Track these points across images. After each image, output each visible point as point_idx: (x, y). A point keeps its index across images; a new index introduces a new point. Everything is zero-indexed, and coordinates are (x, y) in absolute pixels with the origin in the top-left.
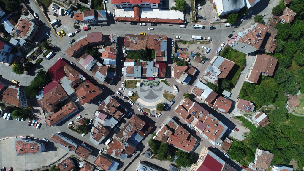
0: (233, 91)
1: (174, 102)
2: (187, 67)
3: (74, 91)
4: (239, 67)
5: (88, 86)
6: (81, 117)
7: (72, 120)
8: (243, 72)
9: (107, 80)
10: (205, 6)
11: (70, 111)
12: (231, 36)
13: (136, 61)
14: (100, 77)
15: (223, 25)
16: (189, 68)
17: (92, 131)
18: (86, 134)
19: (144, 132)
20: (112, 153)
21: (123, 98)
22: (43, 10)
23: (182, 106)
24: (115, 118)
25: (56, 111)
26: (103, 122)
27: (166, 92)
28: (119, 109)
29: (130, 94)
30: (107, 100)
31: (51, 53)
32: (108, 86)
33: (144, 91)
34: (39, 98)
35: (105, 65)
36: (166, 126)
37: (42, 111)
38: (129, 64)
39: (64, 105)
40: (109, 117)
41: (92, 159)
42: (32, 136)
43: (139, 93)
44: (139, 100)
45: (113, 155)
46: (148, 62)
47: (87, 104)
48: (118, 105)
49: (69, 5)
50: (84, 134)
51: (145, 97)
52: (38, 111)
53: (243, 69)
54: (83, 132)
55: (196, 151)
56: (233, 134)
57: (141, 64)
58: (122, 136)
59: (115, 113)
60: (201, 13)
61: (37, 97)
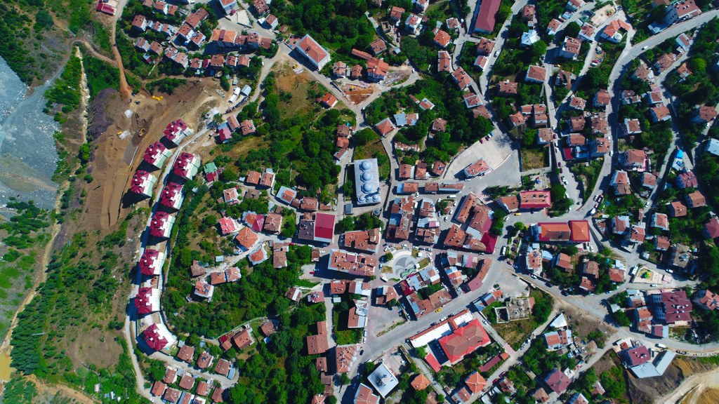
0: (332, 305)
1: (380, 267)
2: (387, 301)
3: (467, 232)
4: (338, 330)
5: (457, 242)
6: (450, 214)
7: (456, 207)
8: (331, 328)
9: (445, 255)
10: (399, 367)
11: (461, 214)
12: (361, 353)
13: (431, 283)
14: (452, 254)
15: (374, 359)
16: (384, 301)
17: (434, 208)
18: (437, 203)
19: (392, 229)
20: (409, 199)
21: (425, 248)
22: (532, 285)
23: (372, 267)
24: (422, 228)
25: (473, 208)
26: (430, 220)
27: (391, 272)
28: (422, 237)
29: (420, 254)
30: (436, 239)
31: (504, 253)
32: (442, 251)
33: (410, 263)
34: (491, 212)
35: (454, 266)
36: (376, 244)
37: (484, 202)
38: (435, 278)
39: (469, 216)
40: (427, 226)
41: (422, 184)
42: (481, 178)
43: (413, 259)
44: (409, 253)
45: (406, 197)
46: (420, 288)
47: (451, 227)
48: (425, 239)
49: (513, 300)
50: (439, 201)
51: (406, 258)
52: (487, 200)
53: (333, 331)
54: (440, 203)
55: (338, 236)
56: (312, 268)
57: (425, 283)
58: (408, 217)
59: (424, 232)
60: (399, 358)
61: (493, 212)
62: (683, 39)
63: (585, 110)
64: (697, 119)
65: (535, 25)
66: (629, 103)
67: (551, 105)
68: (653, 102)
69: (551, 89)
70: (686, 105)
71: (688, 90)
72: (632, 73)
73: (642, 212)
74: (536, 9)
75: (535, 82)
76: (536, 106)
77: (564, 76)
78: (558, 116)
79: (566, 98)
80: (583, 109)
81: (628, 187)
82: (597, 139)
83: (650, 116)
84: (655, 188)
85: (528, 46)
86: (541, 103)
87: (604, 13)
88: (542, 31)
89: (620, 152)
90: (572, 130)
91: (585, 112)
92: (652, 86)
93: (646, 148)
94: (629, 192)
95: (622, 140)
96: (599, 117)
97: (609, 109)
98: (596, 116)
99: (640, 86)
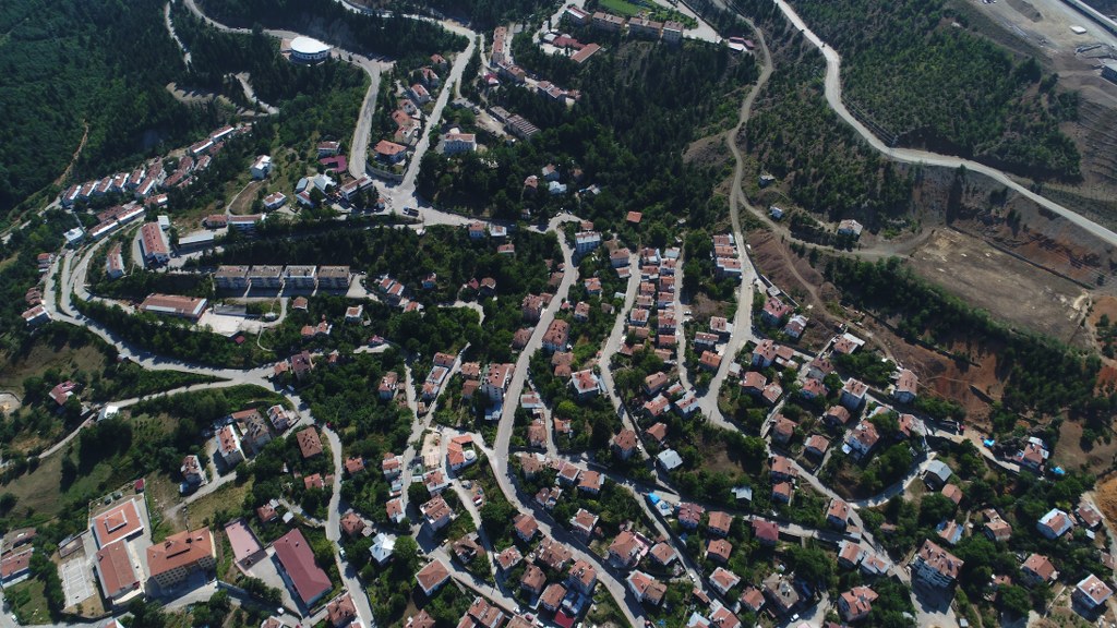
62: (527, 401)
63: (524, 556)
64: (625, 453)
65: (373, 527)
66: (554, 503)
67: (485, 590)
68: (573, 479)
69: (466, 574)
70: (602, 451)
71: (586, 438)
72: (522, 472)
73: (699, 591)
74: (356, 510)
75: (441, 587)
76: (472, 610)
77: (463, 546)
78: (507, 592)
79: (492, 565)
80: (521, 557)
81: (656, 583)
82: (571, 572)
83: (586, 494)
84: (676, 554)
85: (390, 557)
86: (473, 600)
87: (431, 447)
88: (388, 526)
89: (606, 558)
90: (537, 592)
91: (527, 558)
92: (555, 466)
93: (622, 527)
94: (664, 588)
95: (594, 543)
96: (546, 548)
97: (545, 529)
98: (542, 551)
99: (545, 477)
